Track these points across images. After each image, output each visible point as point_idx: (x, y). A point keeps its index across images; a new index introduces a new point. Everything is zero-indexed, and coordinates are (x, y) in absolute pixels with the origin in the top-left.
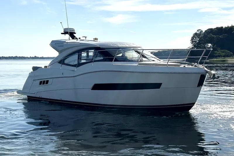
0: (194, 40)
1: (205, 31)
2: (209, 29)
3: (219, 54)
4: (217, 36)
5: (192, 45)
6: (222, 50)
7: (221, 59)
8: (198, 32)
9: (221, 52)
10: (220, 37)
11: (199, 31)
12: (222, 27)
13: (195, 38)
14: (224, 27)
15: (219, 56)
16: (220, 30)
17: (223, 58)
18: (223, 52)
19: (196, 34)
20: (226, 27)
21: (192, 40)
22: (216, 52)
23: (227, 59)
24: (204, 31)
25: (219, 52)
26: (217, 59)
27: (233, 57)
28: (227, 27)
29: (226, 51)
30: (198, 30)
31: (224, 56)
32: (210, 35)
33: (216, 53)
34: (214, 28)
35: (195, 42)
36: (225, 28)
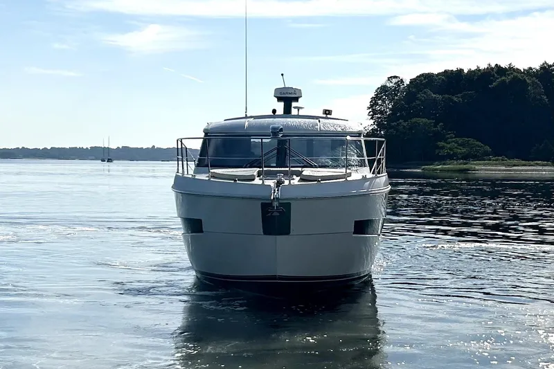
0: (378, 108)
1: (412, 81)
2: (422, 75)
3: (451, 149)
4: (447, 96)
5: (372, 121)
6: (460, 140)
7: (455, 166)
8: (391, 85)
9: (456, 145)
10: (455, 99)
11: (394, 81)
12: (461, 70)
13: (380, 102)
14: (466, 71)
15: (451, 157)
16: (453, 79)
17: (460, 164)
18: (462, 145)
19: (383, 89)
20: (473, 69)
21: (372, 106)
22: (441, 144)
23: (473, 166)
24: (407, 82)
25: (451, 144)
26: (444, 164)
27: (490, 160)
28: (474, 71)
29: (472, 141)
30: (390, 79)
31: (466, 157)
32: (425, 93)
33: (443, 148)
34: (436, 72)
35: (381, 112)
36: (470, 71)
